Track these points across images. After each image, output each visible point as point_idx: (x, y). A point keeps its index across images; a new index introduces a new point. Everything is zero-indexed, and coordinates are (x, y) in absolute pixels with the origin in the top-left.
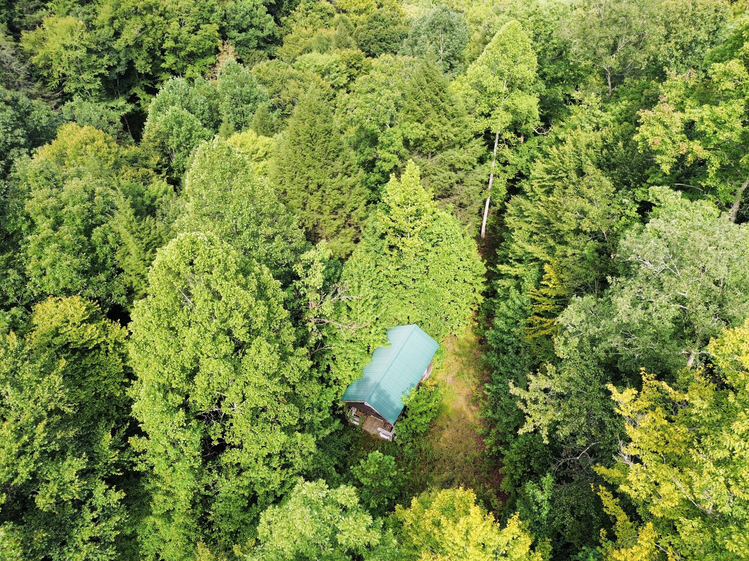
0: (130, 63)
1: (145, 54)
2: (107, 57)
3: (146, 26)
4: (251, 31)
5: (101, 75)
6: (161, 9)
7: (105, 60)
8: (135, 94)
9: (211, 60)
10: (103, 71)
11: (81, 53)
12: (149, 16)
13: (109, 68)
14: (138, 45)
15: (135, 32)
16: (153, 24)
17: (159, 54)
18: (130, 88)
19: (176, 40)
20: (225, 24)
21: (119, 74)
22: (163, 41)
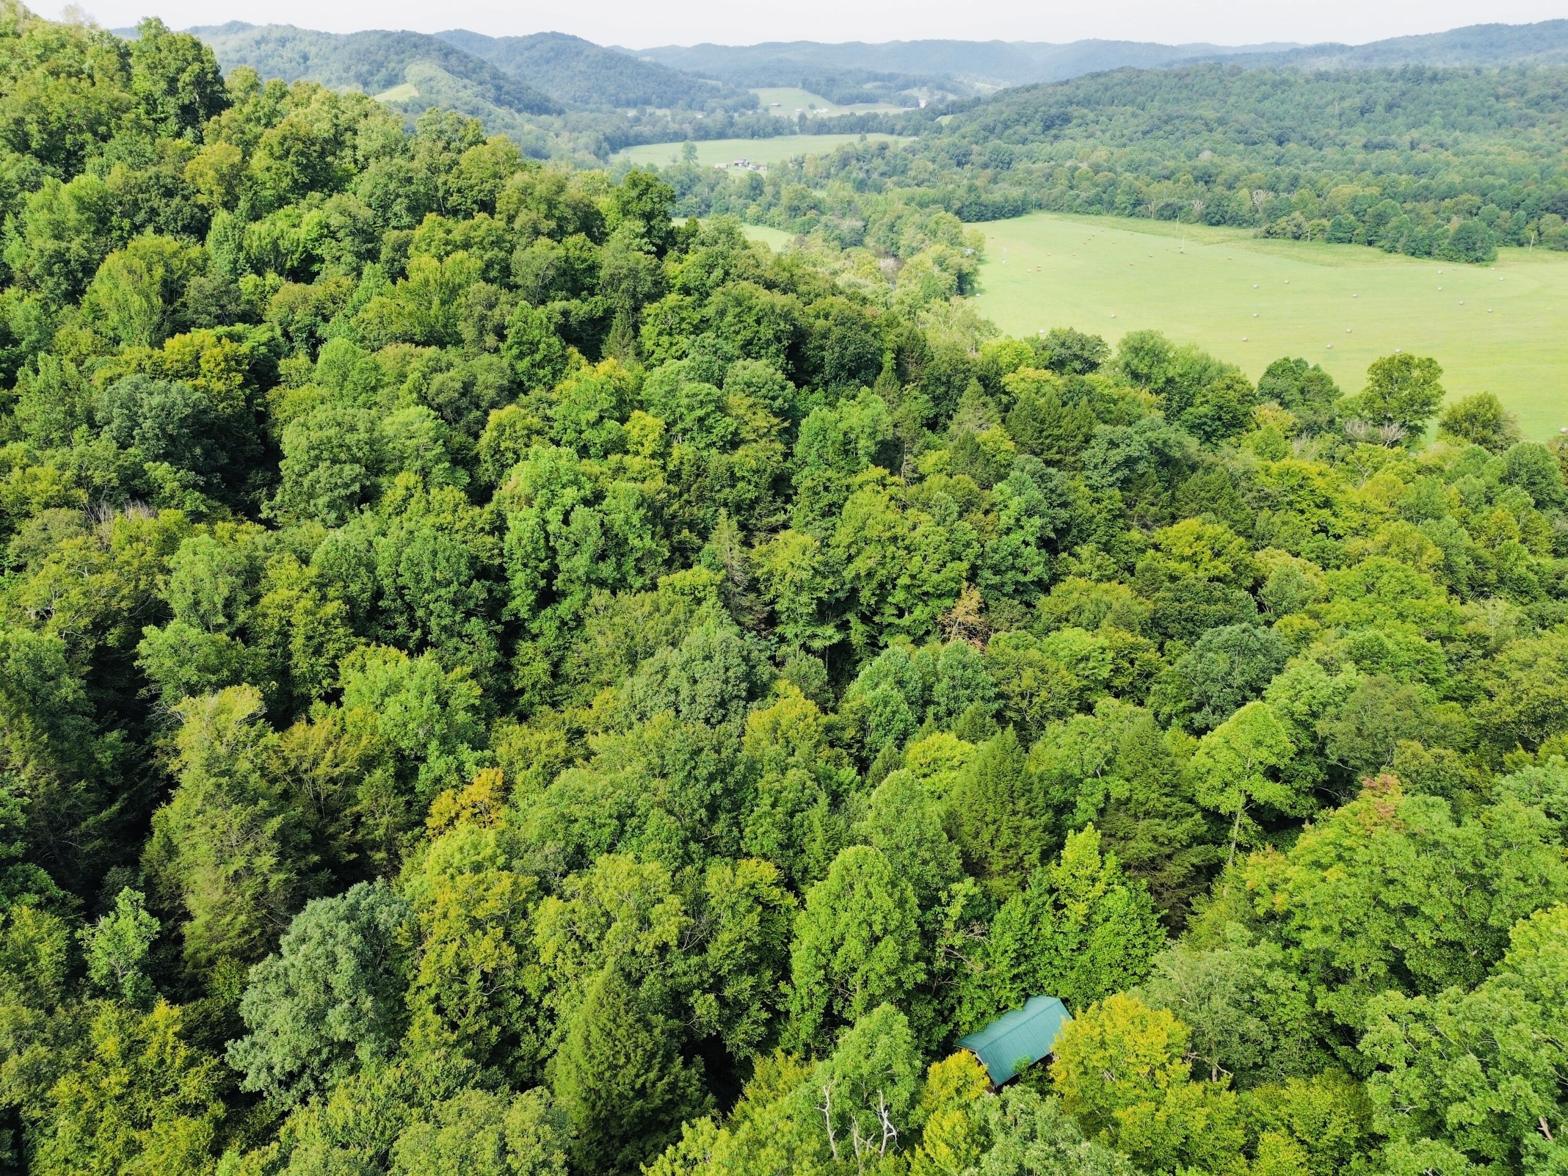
0: (854, 591)
1: (874, 584)
2: (831, 580)
3: (884, 557)
4: (1010, 574)
5: (819, 599)
6: (907, 542)
7: (828, 583)
8: (848, 621)
9: (948, 602)
10: (822, 594)
11: (806, 575)
12: (892, 548)
13: (830, 592)
14: (870, 575)
15: (871, 563)
16: (893, 558)
17: (889, 587)
18: (844, 612)
19: (913, 577)
20: (979, 562)
21: (838, 599)
22: (899, 576)
